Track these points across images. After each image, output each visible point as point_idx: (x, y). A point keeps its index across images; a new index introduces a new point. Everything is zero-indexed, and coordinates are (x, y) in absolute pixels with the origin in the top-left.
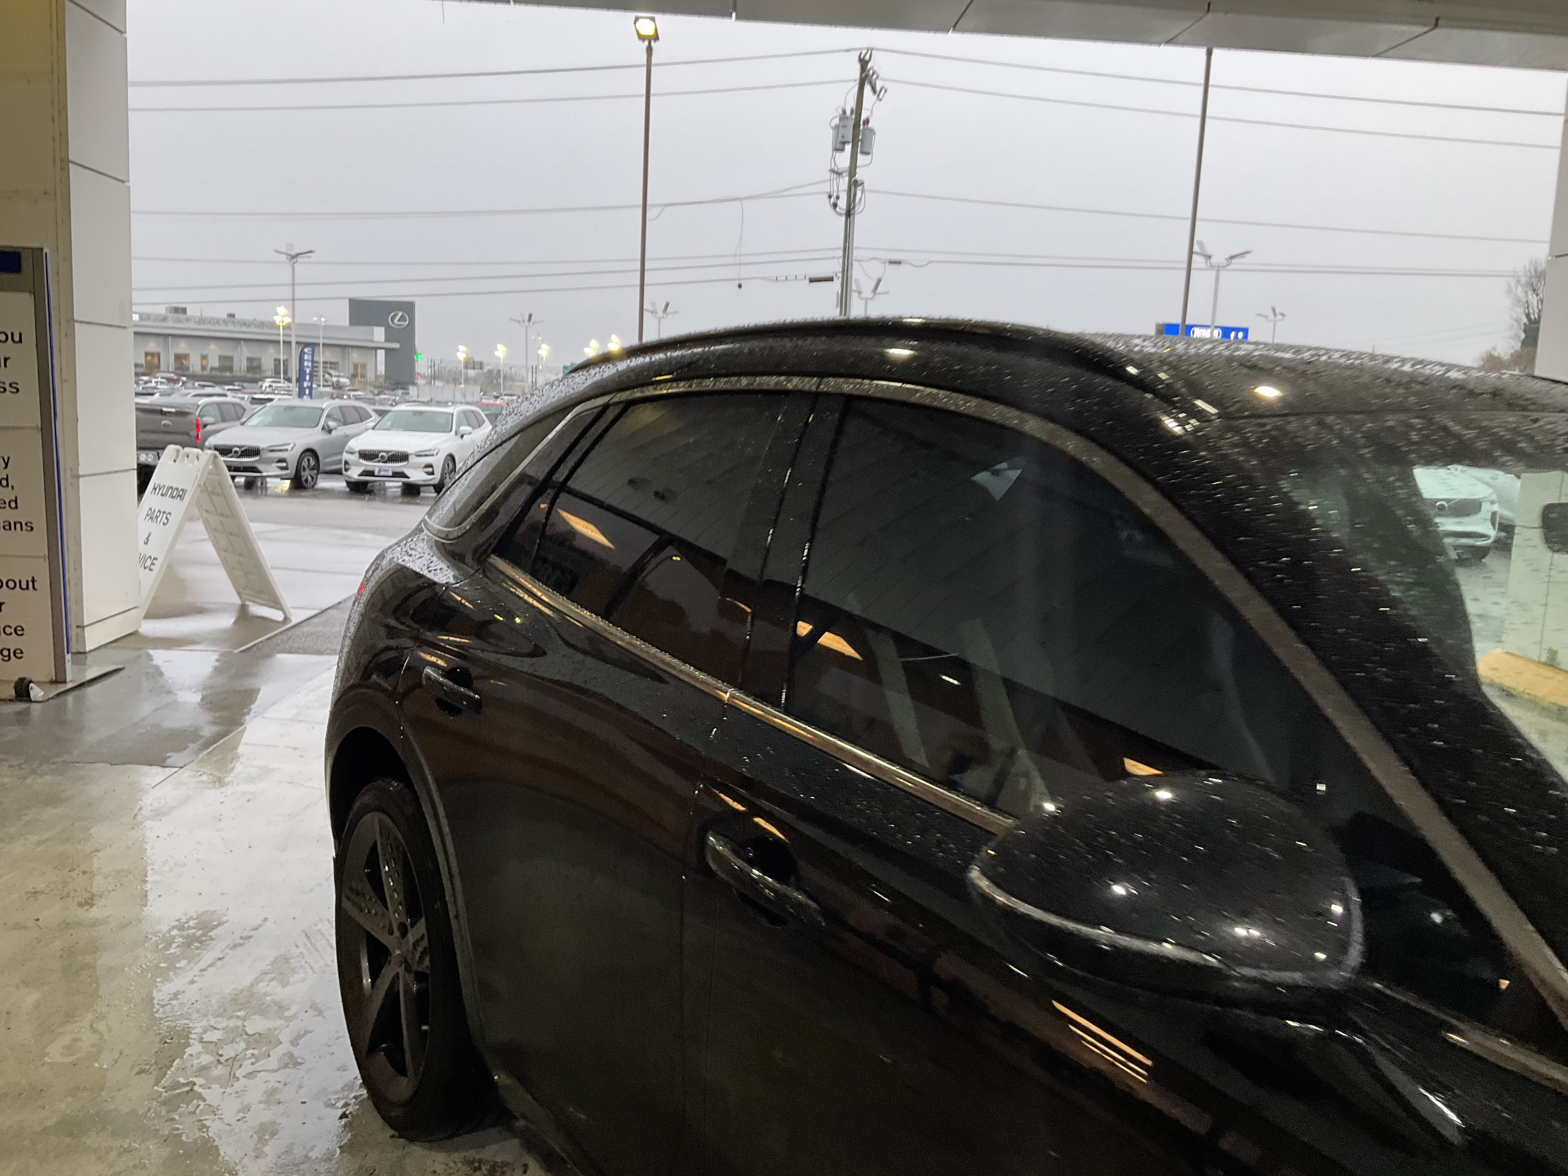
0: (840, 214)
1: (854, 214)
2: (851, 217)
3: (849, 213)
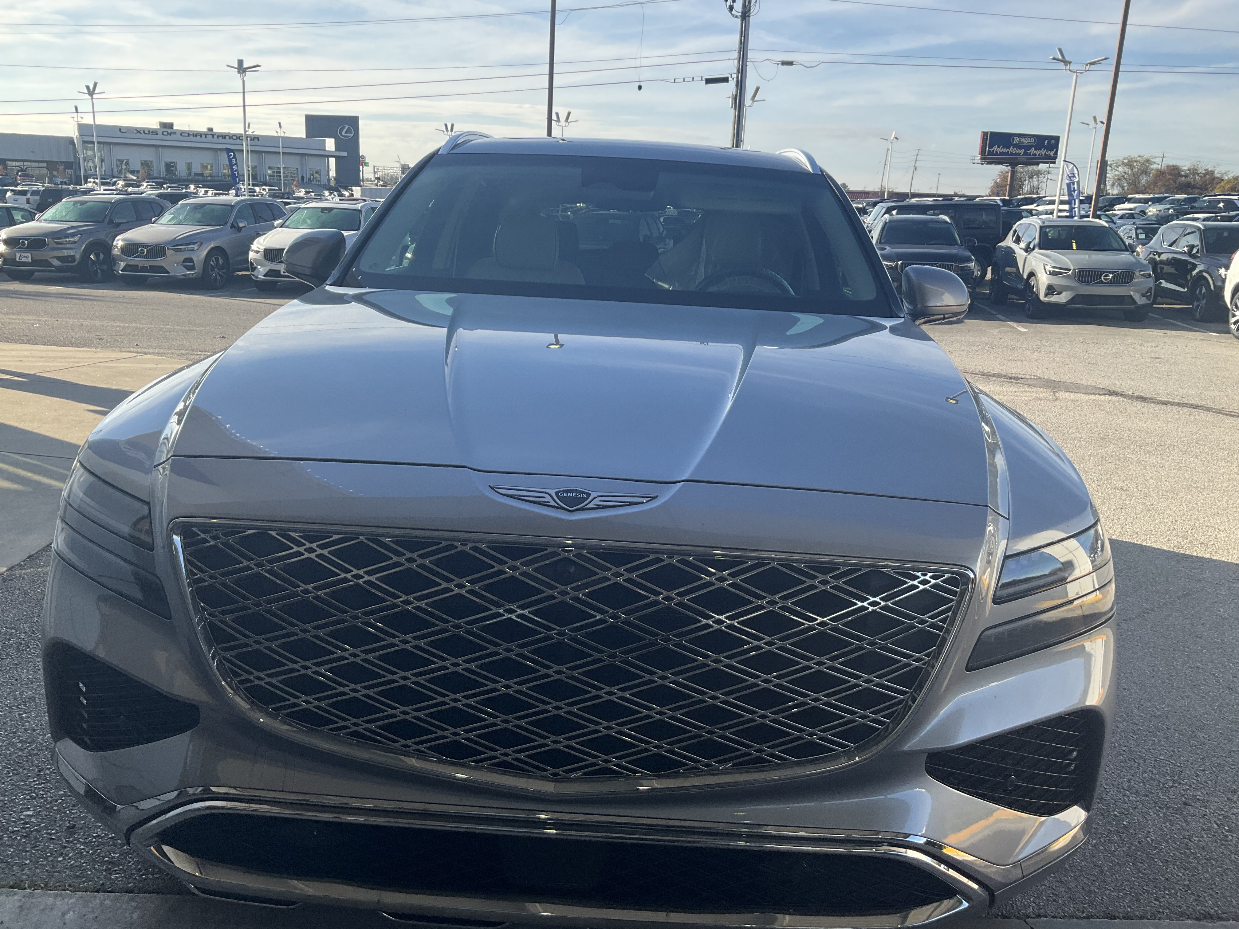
0: (737, 17)
1: (749, 16)
2: (747, 18)
3: (745, 15)
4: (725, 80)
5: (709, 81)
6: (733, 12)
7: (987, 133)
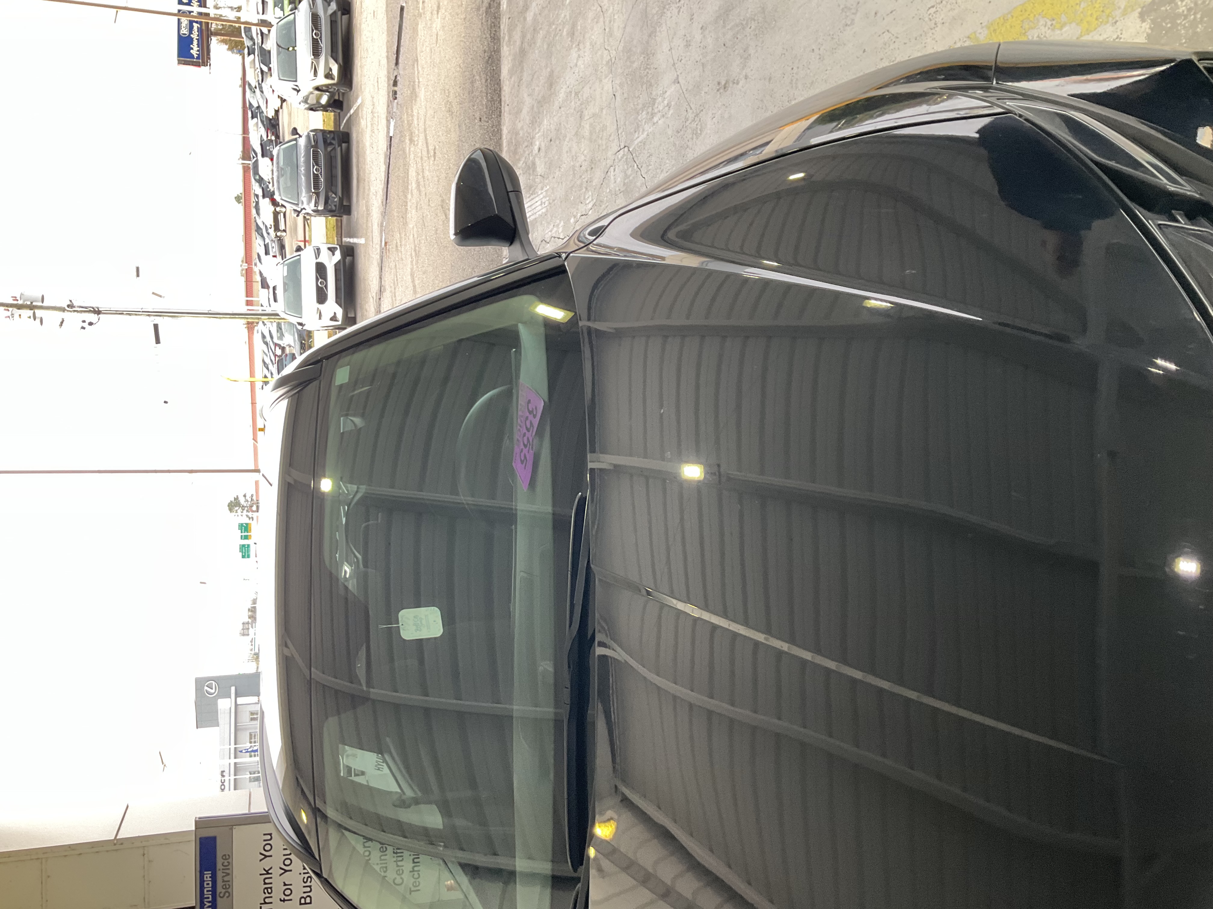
0: (99, 319)
1: (98, 308)
3: (98, 312)
4: (156, 327)
5: (158, 341)
6: (94, 323)
7: (178, 60)
